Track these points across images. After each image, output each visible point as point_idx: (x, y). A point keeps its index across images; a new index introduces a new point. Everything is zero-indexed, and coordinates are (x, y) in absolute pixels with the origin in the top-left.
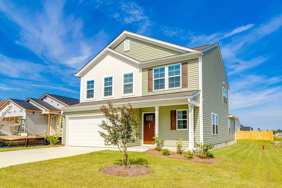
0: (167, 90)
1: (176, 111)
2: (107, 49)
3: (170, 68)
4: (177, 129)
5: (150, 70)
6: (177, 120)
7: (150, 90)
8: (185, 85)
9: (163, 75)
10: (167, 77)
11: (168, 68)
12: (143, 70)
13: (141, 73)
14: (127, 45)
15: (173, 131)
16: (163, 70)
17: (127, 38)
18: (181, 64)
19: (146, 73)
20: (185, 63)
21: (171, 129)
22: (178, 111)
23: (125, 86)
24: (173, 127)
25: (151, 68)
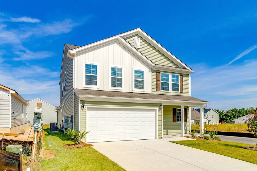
0: (170, 92)
1: (176, 108)
2: (118, 37)
3: (173, 76)
4: (177, 122)
5: (158, 72)
6: (177, 115)
7: (158, 89)
8: (182, 91)
9: (168, 80)
10: (170, 82)
11: (171, 75)
12: (153, 71)
13: (151, 73)
14: (137, 42)
15: (174, 123)
16: (168, 76)
17: (137, 35)
18: (179, 75)
19: (155, 74)
20: (182, 75)
21: (173, 122)
22: (178, 109)
23: (136, 81)
24: (174, 121)
25: (159, 71)
